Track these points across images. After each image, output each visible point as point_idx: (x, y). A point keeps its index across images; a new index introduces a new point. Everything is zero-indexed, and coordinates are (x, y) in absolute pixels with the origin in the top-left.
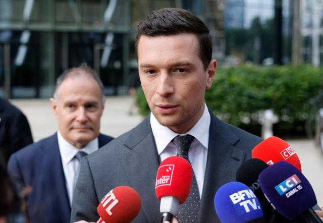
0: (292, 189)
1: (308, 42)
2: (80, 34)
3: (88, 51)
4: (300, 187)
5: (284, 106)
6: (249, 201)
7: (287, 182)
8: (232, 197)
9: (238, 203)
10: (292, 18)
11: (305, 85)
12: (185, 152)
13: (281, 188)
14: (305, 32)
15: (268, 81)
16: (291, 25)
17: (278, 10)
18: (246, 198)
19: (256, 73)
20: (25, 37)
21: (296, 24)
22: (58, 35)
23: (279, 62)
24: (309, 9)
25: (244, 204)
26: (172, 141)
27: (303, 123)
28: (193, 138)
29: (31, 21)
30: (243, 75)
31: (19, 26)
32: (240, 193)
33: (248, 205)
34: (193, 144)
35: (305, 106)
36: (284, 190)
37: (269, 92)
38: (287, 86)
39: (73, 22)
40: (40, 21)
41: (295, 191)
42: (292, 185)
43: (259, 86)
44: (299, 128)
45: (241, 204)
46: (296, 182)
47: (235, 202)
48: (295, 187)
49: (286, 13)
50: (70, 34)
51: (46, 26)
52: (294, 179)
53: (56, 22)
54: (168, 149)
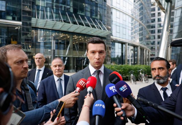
0: (124, 89)
1: (128, 60)
2: (79, 58)
3: (81, 62)
4: (127, 88)
5: (124, 74)
6: (114, 89)
7: (123, 87)
8: (110, 88)
9: (111, 90)
10: (125, 55)
11: (128, 69)
12: (98, 74)
13: (121, 89)
14: (128, 58)
15: (120, 68)
16: (125, 57)
17: (122, 54)
18: (114, 88)
19: (118, 66)
20: (66, 59)
21: (126, 57)
22: (74, 58)
23: (123, 64)
24: (129, 53)
25: (113, 90)
26: (95, 71)
27: (127, 77)
28: (100, 71)
29: (67, 55)
30: (114, 67)
31: (65, 56)
32: (112, 87)
33: (114, 90)
34: (100, 73)
35: (128, 73)
36: (122, 89)
37: (120, 71)
38: (124, 69)
39: (77, 56)
40: (70, 55)
41: (125, 90)
42: (124, 88)
43: (118, 69)
44: (127, 78)
45: (112, 90)
46: (126, 87)
47: (110, 89)
48: (125, 88)
49: (124, 54)
50: (76, 58)
51: (71, 56)
52: (125, 86)
53: (73, 55)
54: (94, 74)
